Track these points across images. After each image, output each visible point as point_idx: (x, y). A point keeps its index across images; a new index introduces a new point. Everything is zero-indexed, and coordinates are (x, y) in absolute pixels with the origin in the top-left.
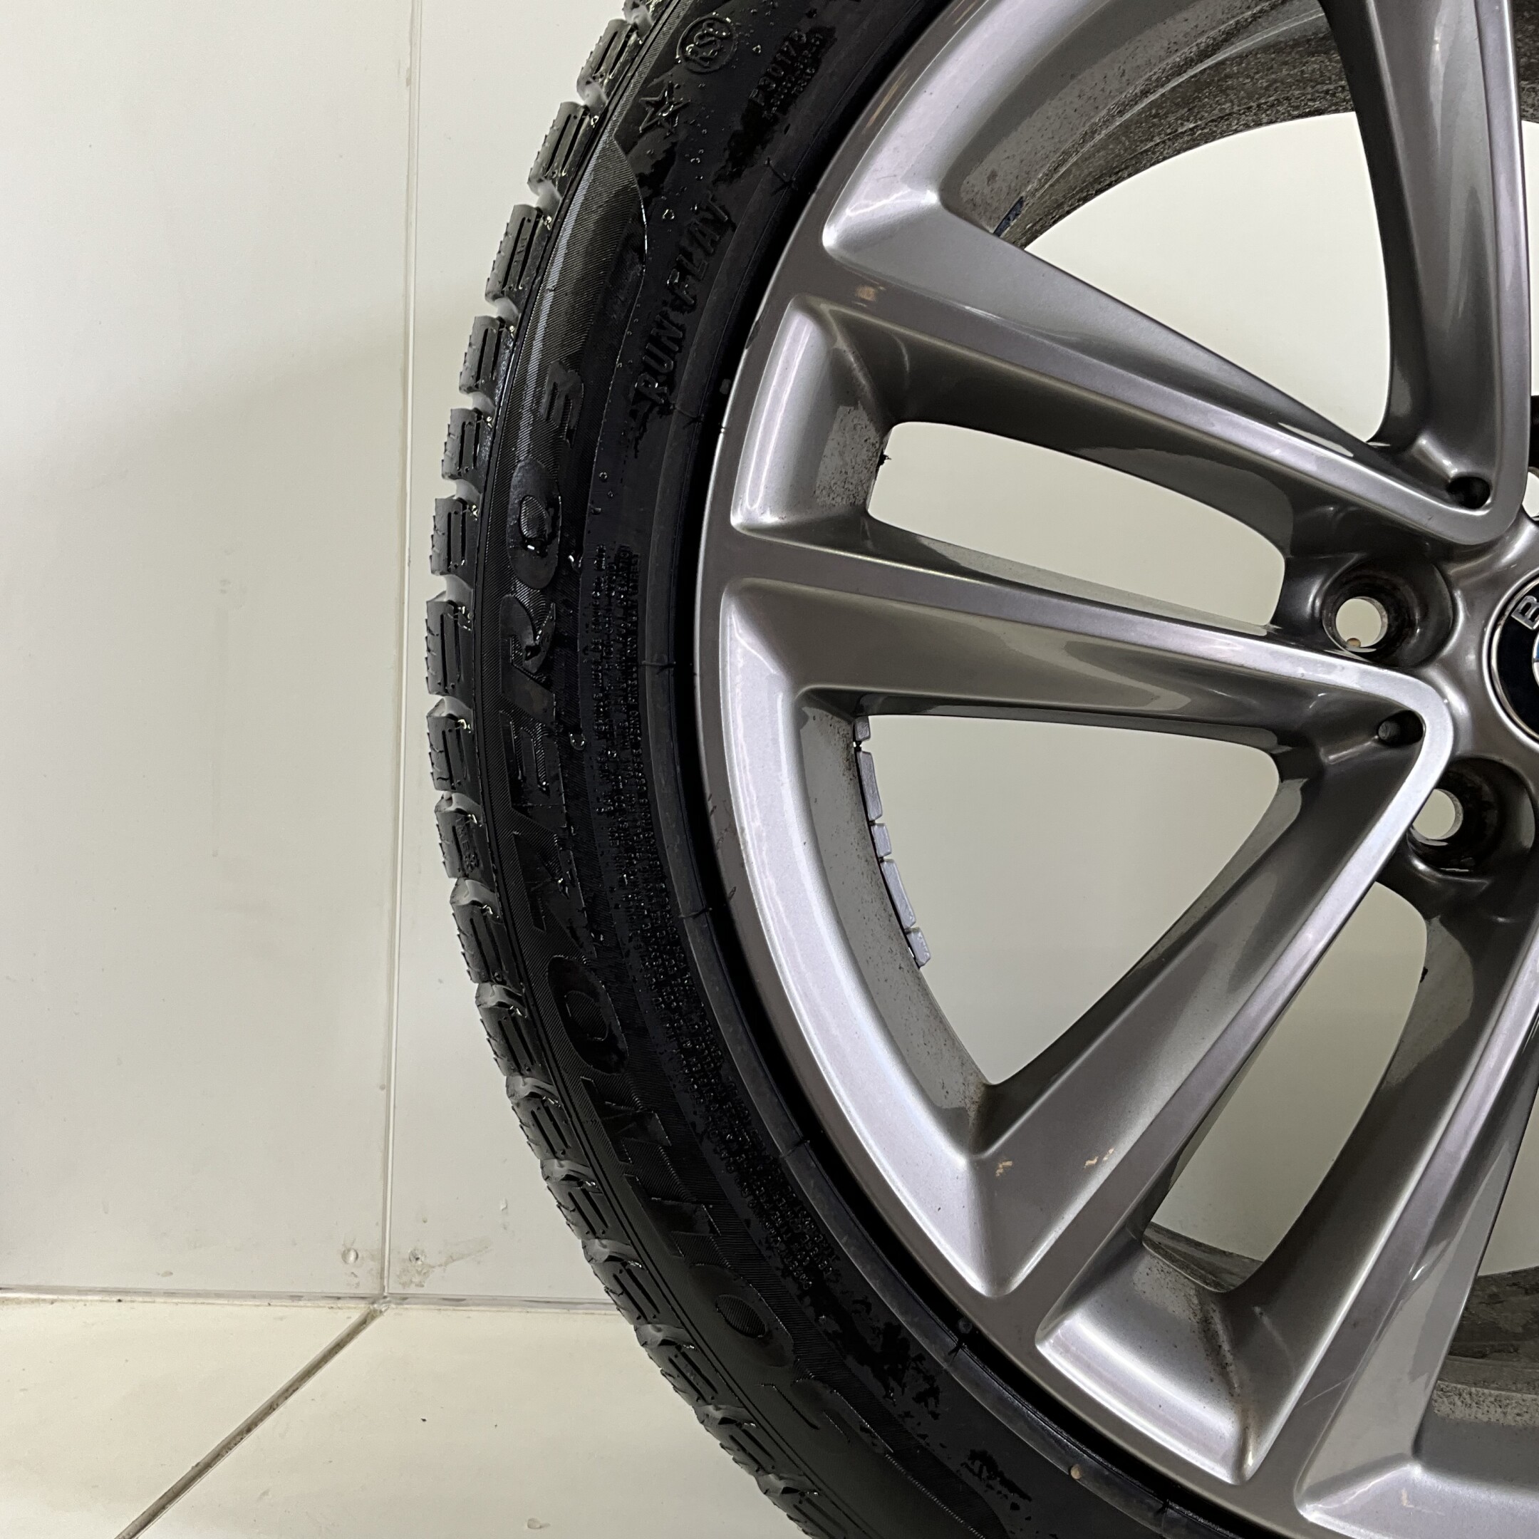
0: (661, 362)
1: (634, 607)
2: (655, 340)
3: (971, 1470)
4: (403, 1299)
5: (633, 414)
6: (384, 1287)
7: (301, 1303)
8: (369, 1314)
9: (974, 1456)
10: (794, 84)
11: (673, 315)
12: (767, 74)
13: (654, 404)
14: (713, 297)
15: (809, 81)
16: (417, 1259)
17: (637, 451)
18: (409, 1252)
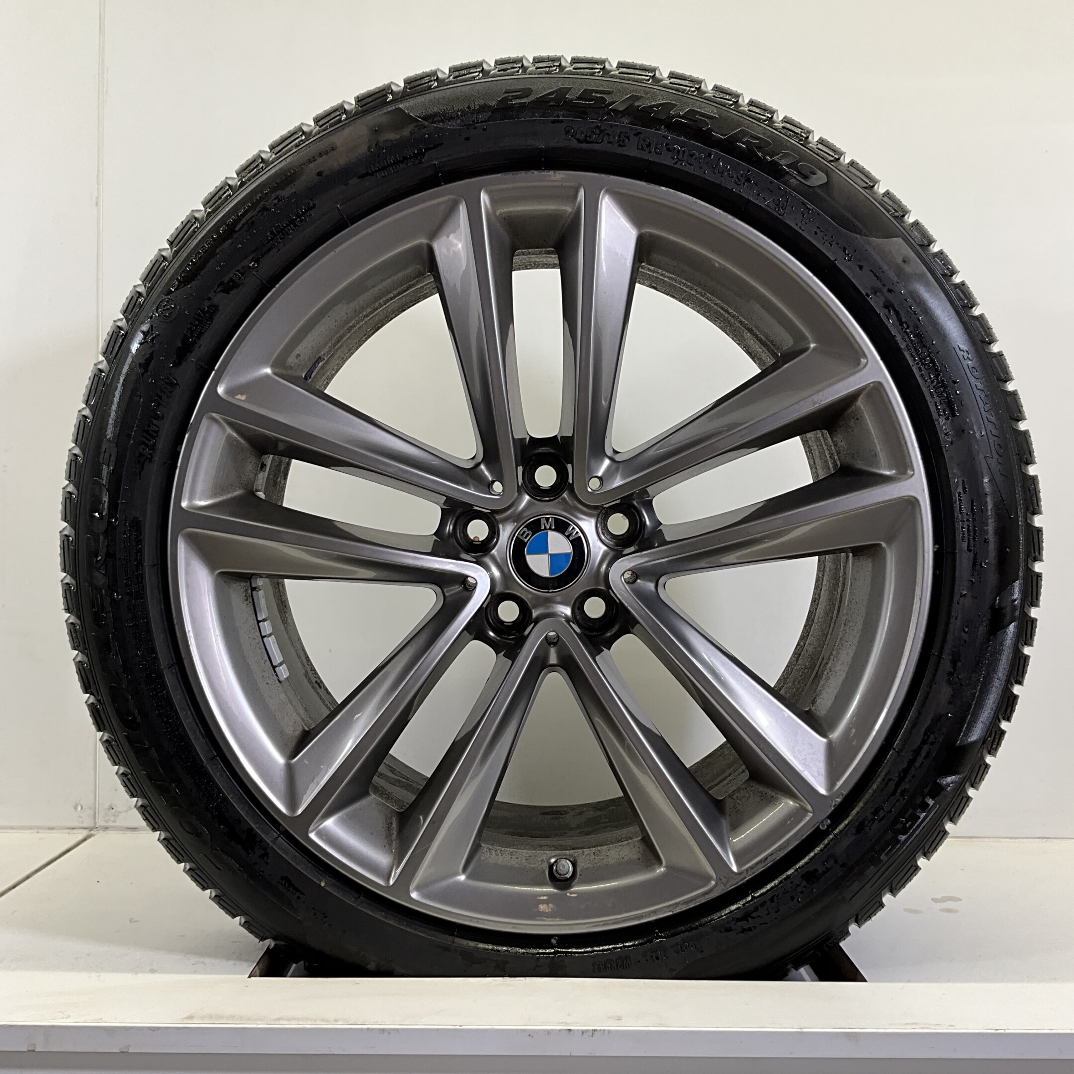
0: (149, 440)
1: (140, 541)
2: (147, 432)
3: (282, 884)
4: (106, 828)
5: (139, 462)
6: (96, 824)
7: (54, 831)
8: (88, 836)
9: (282, 878)
10: (202, 327)
11: (155, 422)
12: (191, 323)
13: (147, 458)
14: (171, 413)
15: (208, 327)
16: (113, 809)
17: (140, 477)
18: (107, 805)
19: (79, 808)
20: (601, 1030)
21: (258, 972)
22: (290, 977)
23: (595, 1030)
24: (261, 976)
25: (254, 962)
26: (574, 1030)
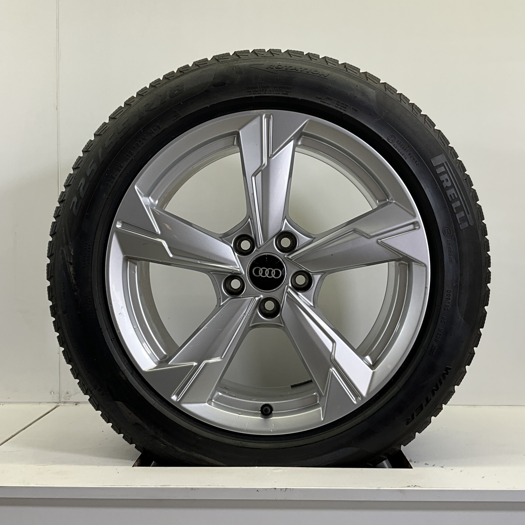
4: (66, 402)
6: (60, 400)
7: (41, 404)
8: (57, 406)
16: (68, 393)
18: (66, 392)
19: (52, 393)
20: (289, 488)
21: (137, 465)
22: (152, 466)
23: (287, 488)
24: (138, 466)
25: (135, 460)
26: (277, 488)
